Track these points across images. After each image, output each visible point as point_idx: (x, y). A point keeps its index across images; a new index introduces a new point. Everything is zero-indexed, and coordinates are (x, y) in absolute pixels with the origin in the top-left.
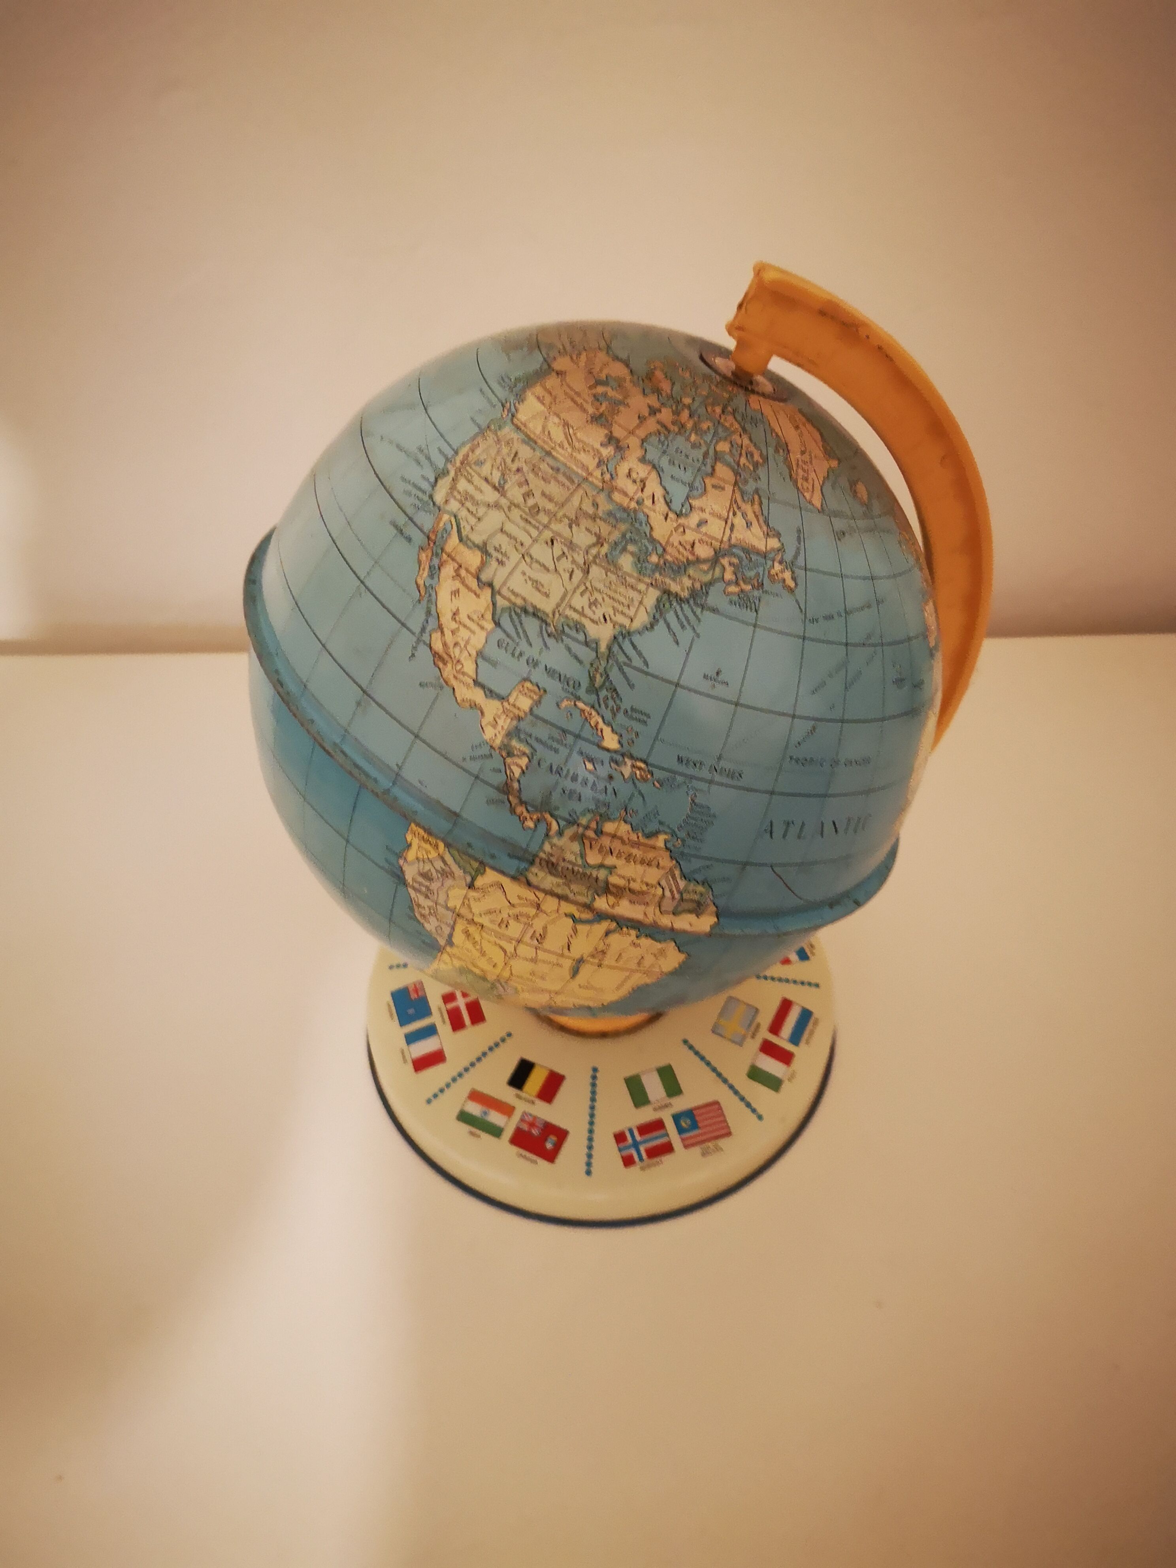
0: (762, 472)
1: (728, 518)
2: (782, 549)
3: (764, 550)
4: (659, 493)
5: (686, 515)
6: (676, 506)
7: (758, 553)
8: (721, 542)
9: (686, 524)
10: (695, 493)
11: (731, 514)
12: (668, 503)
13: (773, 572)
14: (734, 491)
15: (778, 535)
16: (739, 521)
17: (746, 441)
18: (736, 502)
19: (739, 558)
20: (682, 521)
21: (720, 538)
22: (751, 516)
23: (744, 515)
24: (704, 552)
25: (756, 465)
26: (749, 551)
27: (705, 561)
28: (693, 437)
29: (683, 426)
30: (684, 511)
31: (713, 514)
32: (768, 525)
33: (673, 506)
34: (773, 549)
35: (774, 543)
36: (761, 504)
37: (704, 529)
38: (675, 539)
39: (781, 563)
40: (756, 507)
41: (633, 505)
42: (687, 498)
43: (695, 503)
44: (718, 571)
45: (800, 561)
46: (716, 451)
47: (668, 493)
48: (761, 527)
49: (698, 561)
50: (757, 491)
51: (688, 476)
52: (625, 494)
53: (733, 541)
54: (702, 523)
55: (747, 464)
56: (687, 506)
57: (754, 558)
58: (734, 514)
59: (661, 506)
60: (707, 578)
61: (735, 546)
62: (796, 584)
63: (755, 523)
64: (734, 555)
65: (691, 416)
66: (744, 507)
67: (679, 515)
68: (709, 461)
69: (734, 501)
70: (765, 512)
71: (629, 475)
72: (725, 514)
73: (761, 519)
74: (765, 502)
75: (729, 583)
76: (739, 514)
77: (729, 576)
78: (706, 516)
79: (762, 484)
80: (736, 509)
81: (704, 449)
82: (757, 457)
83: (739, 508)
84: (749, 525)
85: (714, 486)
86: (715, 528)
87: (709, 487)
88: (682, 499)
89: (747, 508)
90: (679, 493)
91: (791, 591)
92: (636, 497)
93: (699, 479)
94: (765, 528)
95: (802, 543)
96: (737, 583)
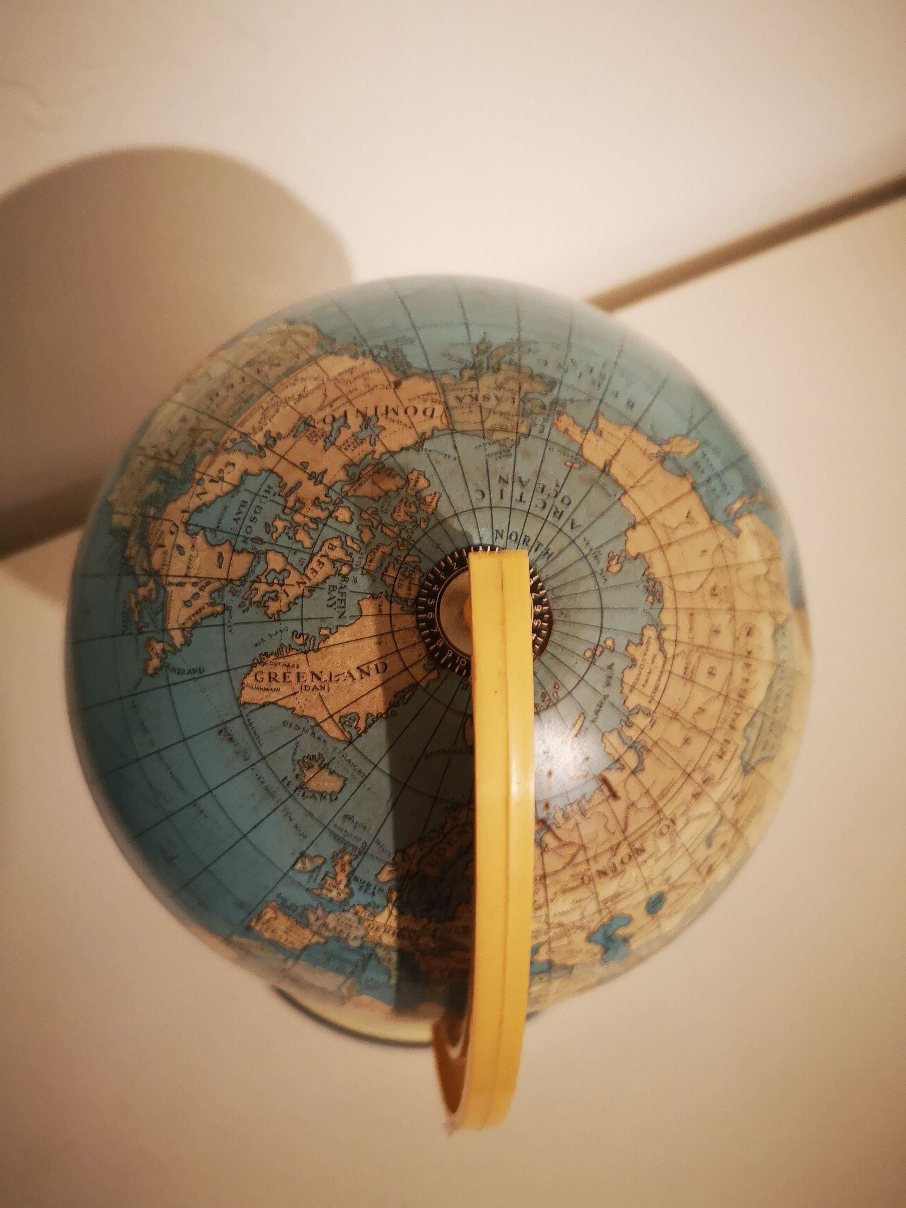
0: (254, 613)
1: (190, 577)
2: (176, 650)
3: (170, 627)
4: (207, 498)
5: (187, 532)
6: (197, 519)
7: (165, 620)
8: (167, 576)
9: (180, 533)
10: (209, 535)
11: (194, 580)
12: (198, 510)
13: (154, 643)
14: (219, 579)
15: (187, 642)
16: (189, 590)
17: (294, 591)
18: (208, 584)
19: (157, 598)
20: (182, 528)
21: (170, 573)
22: (197, 604)
23: (196, 596)
24: (157, 558)
25: (262, 605)
26: (164, 608)
27: (150, 562)
28: (280, 524)
29: (295, 510)
30: (191, 527)
31: (190, 558)
32: (193, 627)
33: (195, 515)
34: (172, 638)
35: (178, 638)
36: (213, 615)
37: (176, 553)
38: (166, 526)
39: (164, 651)
40: (208, 610)
41: (198, 476)
42: (204, 529)
43: (200, 539)
44: (143, 579)
45: (174, 678)
46: (266, 552)
47: (208, 507)
48: (189, 618)
49: (149, 555)
50: (227, 608)
51: (228, 524)
52: (209, 466)
53: (169, 589)
54: (180, 549)
55: (260, 593)
56: (196, 529)
57: (160, 617)
58: (194, 584)
59: (196, 502)
60: (138, 571)
61: (165, 590)
62: (152, 676)
63: (192, 611)
64: (158, 593)
65: (314, 520)
66: (205, 594)
67: (187, 524)
68: (250, 545)
69: (208, 581)
70: (205, 622)
71: (228, 464)
72: (193, 573)
73: (198, 618)
74: (219, 620)
75: (136, 594)
76: (196, 590)
77: (142, 591)
78: (188, 552)
79: (237, 615)
80: (199, 585)
81: (266, 537)
82: (273, 607)
83: (202, 589)
84: (187, 604)
85: (220, 555)
86: (178, 565)
87: (218, 549)
88: (202, 523)
89: (205, 598)
90: (208, 519)
91: (145, 671)
92: (204, 477)
93: (226, 536)
94: (189, 624)
95: (190, 677)
96: (138, 603)
